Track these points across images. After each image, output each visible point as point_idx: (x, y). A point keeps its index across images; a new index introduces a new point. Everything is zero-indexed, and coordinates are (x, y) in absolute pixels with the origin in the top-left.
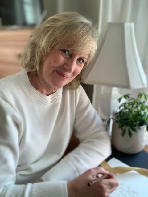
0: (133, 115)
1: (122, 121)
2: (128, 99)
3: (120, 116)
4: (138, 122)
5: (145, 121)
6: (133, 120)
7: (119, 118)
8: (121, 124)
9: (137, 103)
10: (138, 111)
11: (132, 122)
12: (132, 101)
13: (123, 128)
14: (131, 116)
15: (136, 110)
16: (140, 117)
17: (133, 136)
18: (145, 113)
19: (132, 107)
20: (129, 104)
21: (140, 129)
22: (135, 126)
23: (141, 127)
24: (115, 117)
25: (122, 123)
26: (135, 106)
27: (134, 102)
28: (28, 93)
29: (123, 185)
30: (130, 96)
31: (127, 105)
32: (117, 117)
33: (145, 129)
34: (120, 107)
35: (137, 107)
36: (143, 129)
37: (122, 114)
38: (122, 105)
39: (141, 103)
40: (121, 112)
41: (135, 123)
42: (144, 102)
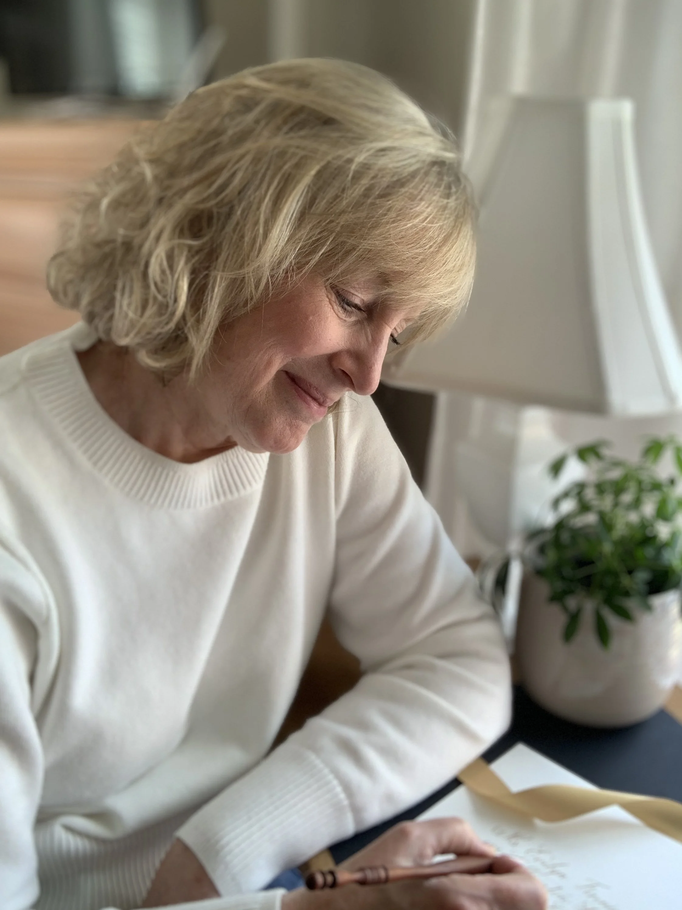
0: (621, 543)
1: (568, 571)
2: (595, 465)
3: (557, 542)
4: (642, 576)
5: (673, 572)
6: (616, 565)
7: (552, 555)
8: (559, 585)
9: (640, 483)
10: (644, 525)
11: (616, 575)
12: (615, 474)
13: (572, 603)
14: (607, 548)
15: (633, 517)
16: (649, 552)
17: (615, 643)
18: (674, 536)
19: (616, 504)
20: (600, 488)
21: (649, 608)
22: (627, 594)
23: (658, 601)
24: (531, 549)
25: (563, 578)
26: (627, 498)
27: (626, 478)
28: (82, 459)
29: (563, 876)
30: (606, 452)
31: (590, 494)
32: (542, 550)
33: (674, 609)
34: (556, 503)
35: (637, 504)
36: (665, 609)
37: (565, 537)
38: (566, 495)
39: (656, 486)
40: (560, 526)
41: (626, 581)
42: (672, 482)
